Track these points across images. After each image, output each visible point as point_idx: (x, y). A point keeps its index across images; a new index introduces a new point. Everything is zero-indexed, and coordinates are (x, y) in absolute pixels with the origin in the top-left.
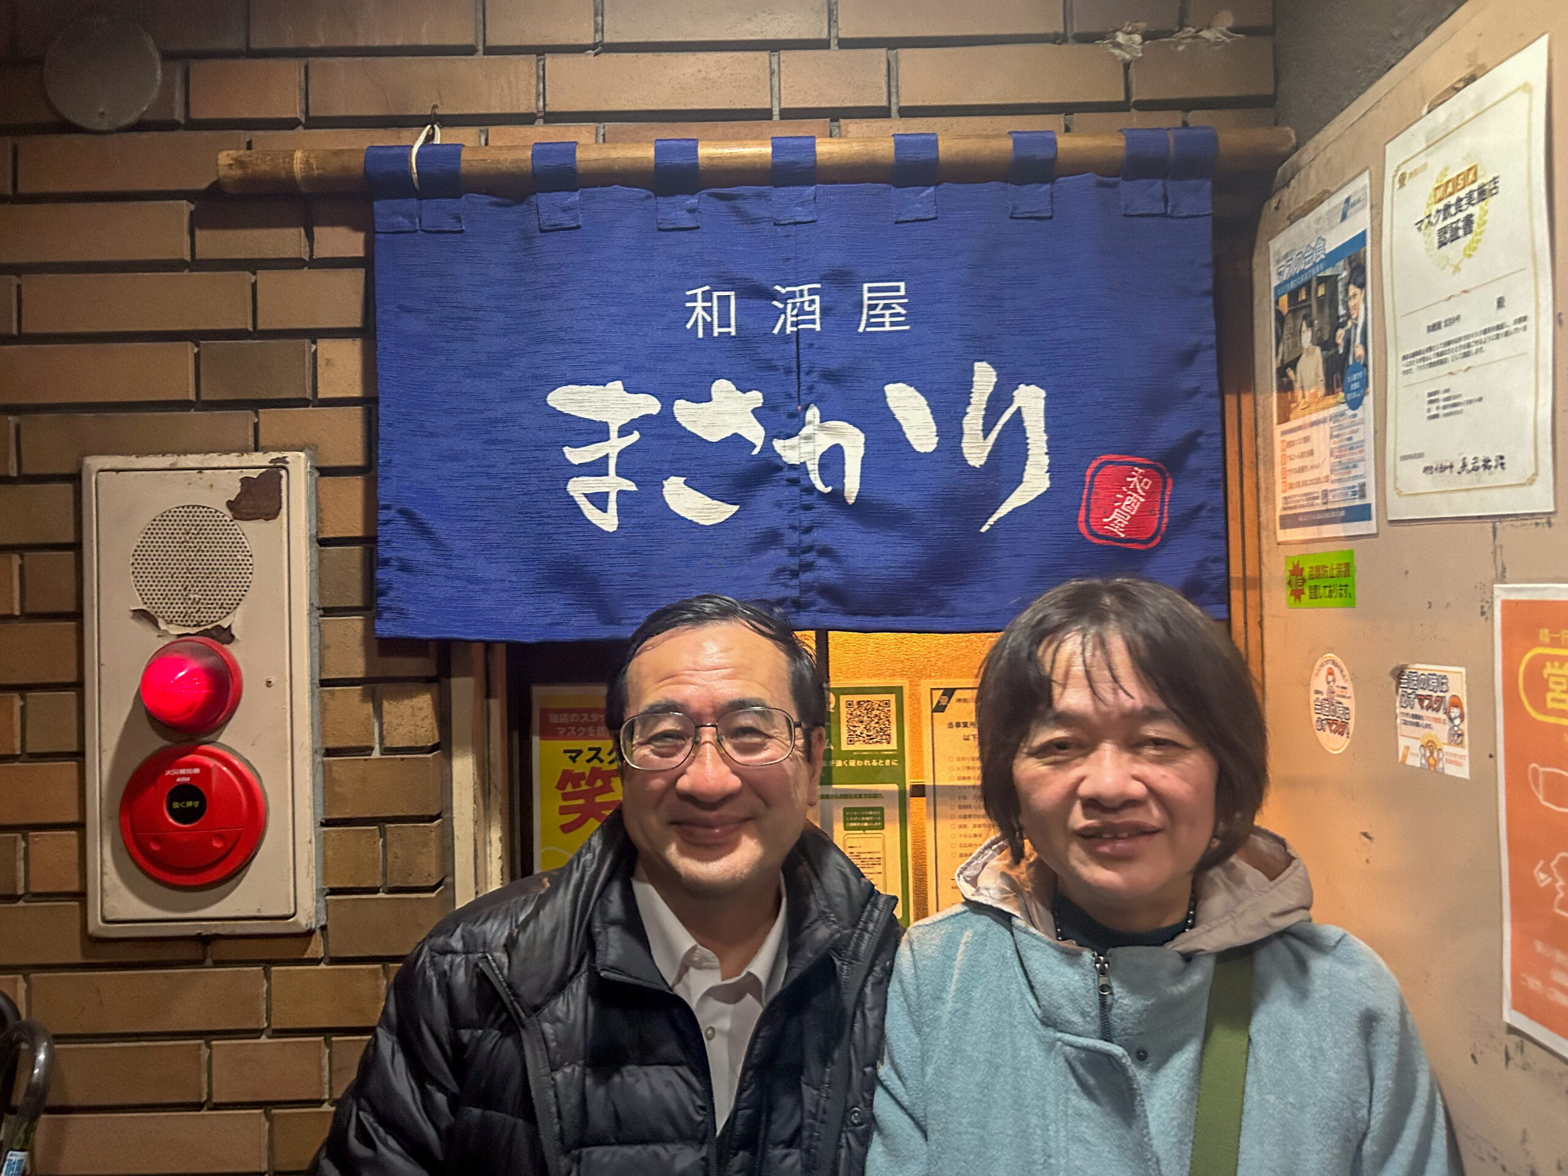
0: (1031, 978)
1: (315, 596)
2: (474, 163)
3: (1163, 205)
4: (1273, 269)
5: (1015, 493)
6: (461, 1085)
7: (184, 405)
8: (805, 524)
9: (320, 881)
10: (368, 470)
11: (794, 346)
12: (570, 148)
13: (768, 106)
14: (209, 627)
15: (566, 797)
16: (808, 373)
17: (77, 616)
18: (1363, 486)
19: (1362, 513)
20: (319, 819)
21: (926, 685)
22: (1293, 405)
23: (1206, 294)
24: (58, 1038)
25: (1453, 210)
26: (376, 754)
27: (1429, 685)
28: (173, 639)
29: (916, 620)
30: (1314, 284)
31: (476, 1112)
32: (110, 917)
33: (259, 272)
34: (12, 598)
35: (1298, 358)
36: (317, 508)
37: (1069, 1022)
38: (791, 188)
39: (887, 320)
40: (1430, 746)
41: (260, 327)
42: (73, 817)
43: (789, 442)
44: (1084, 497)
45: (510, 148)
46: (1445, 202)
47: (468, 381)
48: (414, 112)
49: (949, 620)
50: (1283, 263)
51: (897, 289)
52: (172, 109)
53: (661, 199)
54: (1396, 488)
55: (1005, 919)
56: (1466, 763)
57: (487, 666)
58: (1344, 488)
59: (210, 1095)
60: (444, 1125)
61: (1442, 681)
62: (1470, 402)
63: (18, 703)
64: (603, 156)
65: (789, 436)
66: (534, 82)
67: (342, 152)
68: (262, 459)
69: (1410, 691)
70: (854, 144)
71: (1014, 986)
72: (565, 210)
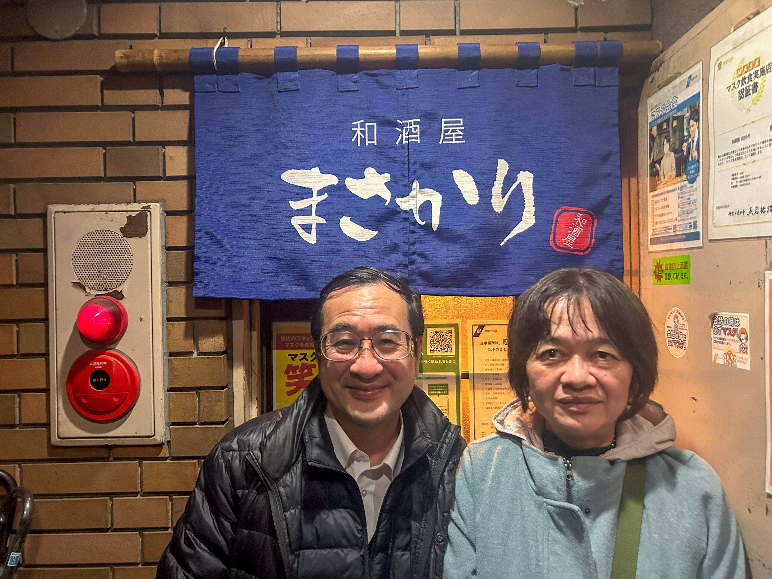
0: (531, 470)
1: (164, 275)
2: (245, 57)
3: (594, 80)
4: (649, 114)
5: (518, 226)
6: (238, 518)
7: (98, 179)
8: (411, 241)
9: (167, 419)
10: (190, 212)
11: (407, 151)
12: (294, 50)
13: (394, 29)
14: (111, 291)
15: (289, 378)
16: (414, 164)
17: (45, 285)
18: (695, 223)
19: (695, 236)
20: (166, 388)
21: (469, 323)
22: (658, 182)
23: (614, 126)
24: (36, 496)
25: (747, 80)
26: (195, 355)
27: (729, 323)
28: (93, 297)
29: (467, 290)
30: (671, 120)
31: (246, 531)
32: (61, 436)
33: (136, 112)
34: (12, 276)
35: (662, 158)
36: (165, 232)
37: (551, 493)
38: (405, 71)
39: (454, 138)
40: (729, 354)
41: (137, 140)
42: (44, 386)
43: (403, 199)
44: (553, 227)
45: (263, 49)
46: (743, 76)
47: (241, 167)
48: (214, 31)
49: (484, 290)
50: (655, 110)
51: (459, 122)
52: (92, 29)
53: (339, 76)
54: (713, 223)
55: (518, 441)
56: (749, 362)
57: (250, 312)
58: (685, 224)
59: (112, 525)
60: (229, 537)
61: (737, 321)
62: (755, 178)
63: (15, 329)
64: (310, 53)
65: (403, 196)
66: (275, 16)
67: (178, 51)
68: (138, 207)
69: (718, 326)
70: (437, 48)
71: (523, 475)
72: (291, 81)
